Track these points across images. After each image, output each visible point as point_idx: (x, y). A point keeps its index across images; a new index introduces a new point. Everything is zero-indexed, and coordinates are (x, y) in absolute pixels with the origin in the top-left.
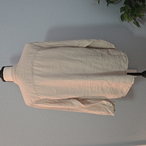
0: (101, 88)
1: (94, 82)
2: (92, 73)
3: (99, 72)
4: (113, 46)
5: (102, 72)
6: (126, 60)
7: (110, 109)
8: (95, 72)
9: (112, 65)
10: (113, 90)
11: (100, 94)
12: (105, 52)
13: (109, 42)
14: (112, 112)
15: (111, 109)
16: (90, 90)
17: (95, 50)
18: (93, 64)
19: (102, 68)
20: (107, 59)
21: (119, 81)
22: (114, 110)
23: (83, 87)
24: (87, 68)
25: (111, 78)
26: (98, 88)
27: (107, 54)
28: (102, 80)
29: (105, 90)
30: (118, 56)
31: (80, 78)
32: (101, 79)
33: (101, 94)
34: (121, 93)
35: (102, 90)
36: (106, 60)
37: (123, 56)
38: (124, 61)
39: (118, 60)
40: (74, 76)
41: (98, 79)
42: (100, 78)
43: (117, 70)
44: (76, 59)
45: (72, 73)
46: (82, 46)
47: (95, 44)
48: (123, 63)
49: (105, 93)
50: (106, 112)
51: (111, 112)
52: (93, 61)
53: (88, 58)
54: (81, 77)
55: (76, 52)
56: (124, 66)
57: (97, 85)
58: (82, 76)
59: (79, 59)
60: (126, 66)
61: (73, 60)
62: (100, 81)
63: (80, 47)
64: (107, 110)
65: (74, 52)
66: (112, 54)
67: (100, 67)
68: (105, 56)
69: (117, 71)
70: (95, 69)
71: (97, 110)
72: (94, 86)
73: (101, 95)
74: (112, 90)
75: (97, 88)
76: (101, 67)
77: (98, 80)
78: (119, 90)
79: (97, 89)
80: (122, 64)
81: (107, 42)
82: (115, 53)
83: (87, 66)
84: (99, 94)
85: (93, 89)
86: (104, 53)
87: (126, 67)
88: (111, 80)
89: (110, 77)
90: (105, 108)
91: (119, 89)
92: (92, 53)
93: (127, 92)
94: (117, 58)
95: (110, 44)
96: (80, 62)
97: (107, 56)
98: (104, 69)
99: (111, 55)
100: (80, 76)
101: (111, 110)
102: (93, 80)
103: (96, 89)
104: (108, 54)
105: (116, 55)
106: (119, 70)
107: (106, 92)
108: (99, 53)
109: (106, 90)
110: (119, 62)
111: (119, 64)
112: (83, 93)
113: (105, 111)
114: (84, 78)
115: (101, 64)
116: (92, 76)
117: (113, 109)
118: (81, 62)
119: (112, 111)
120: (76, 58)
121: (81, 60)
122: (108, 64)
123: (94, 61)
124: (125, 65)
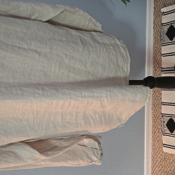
0: (82, 114)
1: (73, 102)
2: (64, 81)
3: (79, 78)
4: (99, 27)
5: (85, 78)
6: (127, 55)
7: (94, 154)
8: (71, 80)
9: (102, 65)
10: (105, 116)
11: (80, 127)
12: (87, 37)
13: (93, 18)
14: (97, 158)
15: (96, 153)
16: (60, 121)
17: (67, 31)
18: (66, 61)
19: (85, 69)
20: (93, 52)
21: (123, 100)
22: (102, 154)
23: (44, 116)
24: (53, 69)
25: (108, 93)
26: (76, 116)
27: (92, 41)
28: (91, 97)
29: (90, 118)
30: (112, 46)
31: (39, 94)
32: (88, 96)
33: (82, 126)
34: (117, 121)
35: (84, 118)
36: (91, 53)
37: (120, 46)
38: (123, 56)
39: (113, 54)
40: (24, 89)
41: (82, 97)
42: (86, 94)
43: (112, 74)
44: (25, 46)
45: (16, 81)
46: (39, 19)
47: (65, 17)
48: (122, 61)
49: (90, 125)
50: (88, 161)
51: (95, 159)
52: (66, 55)
53: (55, 47)
54: (41, 92)
55: (25, 30)
56: (123, 67)
57: (78, 108)
58: (43, 89)
59: (33, 47)
60: (127, 67)
61: (20, 48)
62: (86, 100)
63: (34, 20)
64: (89, 155)
65: (21, 30)
66: (100, 41)
67: (80, 67)
68: (88, 44)
69: (111, 76)
70: (70, 71)
71: (70, 159)
72: (69, 110)
73: (82, 129)
74: (103, 117)
75: (74, 114)
76: (82, 68)
77: (81, 99)
78: (115, 116)
79: (74, 118)
80: (119, 62)
81: (89, 17)
82: (106, 40)
83: (54, 65)
84: (78, 127)
85: (67, 118)
86: (85, 38)
87: (127, 69)
88: (109, 97)
89: (106, 91)
90: (84, 152)
91: (116, 114)
92: (61, 35)
93: (127, 119)
94: (110, 49)
95: (94, 20)
96: (36, 55)
97: (93, 45)
98: (89, 72)
99: (98, 42)
100: (38, 89)
101: (97, 155)
102: (71, 98)
103: (72, 117)
104: (94, 41)
105: (108, 43)
106: (115, 75)
107: (92, 123)
108: (76, 36)
109: (92, 117)
110: (115, 58)
111: (115, 63)
112: (44, 128)
113: (86, 158)
114: (49, 94)
115: (82, 61)
116: (68, 89)
117: (100, 153)
118: (39, 54)
119: (99, 158)
120: (27, 44)
121: (39, 50)
122: (96, 62)
123: (67, 53)
124: (125, 64)
